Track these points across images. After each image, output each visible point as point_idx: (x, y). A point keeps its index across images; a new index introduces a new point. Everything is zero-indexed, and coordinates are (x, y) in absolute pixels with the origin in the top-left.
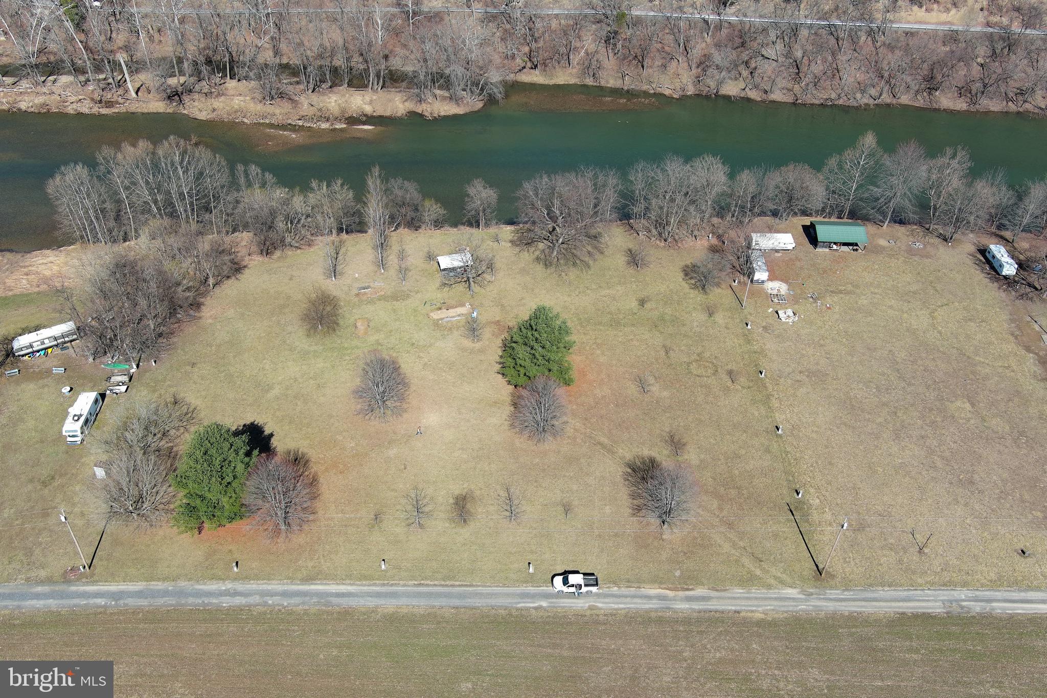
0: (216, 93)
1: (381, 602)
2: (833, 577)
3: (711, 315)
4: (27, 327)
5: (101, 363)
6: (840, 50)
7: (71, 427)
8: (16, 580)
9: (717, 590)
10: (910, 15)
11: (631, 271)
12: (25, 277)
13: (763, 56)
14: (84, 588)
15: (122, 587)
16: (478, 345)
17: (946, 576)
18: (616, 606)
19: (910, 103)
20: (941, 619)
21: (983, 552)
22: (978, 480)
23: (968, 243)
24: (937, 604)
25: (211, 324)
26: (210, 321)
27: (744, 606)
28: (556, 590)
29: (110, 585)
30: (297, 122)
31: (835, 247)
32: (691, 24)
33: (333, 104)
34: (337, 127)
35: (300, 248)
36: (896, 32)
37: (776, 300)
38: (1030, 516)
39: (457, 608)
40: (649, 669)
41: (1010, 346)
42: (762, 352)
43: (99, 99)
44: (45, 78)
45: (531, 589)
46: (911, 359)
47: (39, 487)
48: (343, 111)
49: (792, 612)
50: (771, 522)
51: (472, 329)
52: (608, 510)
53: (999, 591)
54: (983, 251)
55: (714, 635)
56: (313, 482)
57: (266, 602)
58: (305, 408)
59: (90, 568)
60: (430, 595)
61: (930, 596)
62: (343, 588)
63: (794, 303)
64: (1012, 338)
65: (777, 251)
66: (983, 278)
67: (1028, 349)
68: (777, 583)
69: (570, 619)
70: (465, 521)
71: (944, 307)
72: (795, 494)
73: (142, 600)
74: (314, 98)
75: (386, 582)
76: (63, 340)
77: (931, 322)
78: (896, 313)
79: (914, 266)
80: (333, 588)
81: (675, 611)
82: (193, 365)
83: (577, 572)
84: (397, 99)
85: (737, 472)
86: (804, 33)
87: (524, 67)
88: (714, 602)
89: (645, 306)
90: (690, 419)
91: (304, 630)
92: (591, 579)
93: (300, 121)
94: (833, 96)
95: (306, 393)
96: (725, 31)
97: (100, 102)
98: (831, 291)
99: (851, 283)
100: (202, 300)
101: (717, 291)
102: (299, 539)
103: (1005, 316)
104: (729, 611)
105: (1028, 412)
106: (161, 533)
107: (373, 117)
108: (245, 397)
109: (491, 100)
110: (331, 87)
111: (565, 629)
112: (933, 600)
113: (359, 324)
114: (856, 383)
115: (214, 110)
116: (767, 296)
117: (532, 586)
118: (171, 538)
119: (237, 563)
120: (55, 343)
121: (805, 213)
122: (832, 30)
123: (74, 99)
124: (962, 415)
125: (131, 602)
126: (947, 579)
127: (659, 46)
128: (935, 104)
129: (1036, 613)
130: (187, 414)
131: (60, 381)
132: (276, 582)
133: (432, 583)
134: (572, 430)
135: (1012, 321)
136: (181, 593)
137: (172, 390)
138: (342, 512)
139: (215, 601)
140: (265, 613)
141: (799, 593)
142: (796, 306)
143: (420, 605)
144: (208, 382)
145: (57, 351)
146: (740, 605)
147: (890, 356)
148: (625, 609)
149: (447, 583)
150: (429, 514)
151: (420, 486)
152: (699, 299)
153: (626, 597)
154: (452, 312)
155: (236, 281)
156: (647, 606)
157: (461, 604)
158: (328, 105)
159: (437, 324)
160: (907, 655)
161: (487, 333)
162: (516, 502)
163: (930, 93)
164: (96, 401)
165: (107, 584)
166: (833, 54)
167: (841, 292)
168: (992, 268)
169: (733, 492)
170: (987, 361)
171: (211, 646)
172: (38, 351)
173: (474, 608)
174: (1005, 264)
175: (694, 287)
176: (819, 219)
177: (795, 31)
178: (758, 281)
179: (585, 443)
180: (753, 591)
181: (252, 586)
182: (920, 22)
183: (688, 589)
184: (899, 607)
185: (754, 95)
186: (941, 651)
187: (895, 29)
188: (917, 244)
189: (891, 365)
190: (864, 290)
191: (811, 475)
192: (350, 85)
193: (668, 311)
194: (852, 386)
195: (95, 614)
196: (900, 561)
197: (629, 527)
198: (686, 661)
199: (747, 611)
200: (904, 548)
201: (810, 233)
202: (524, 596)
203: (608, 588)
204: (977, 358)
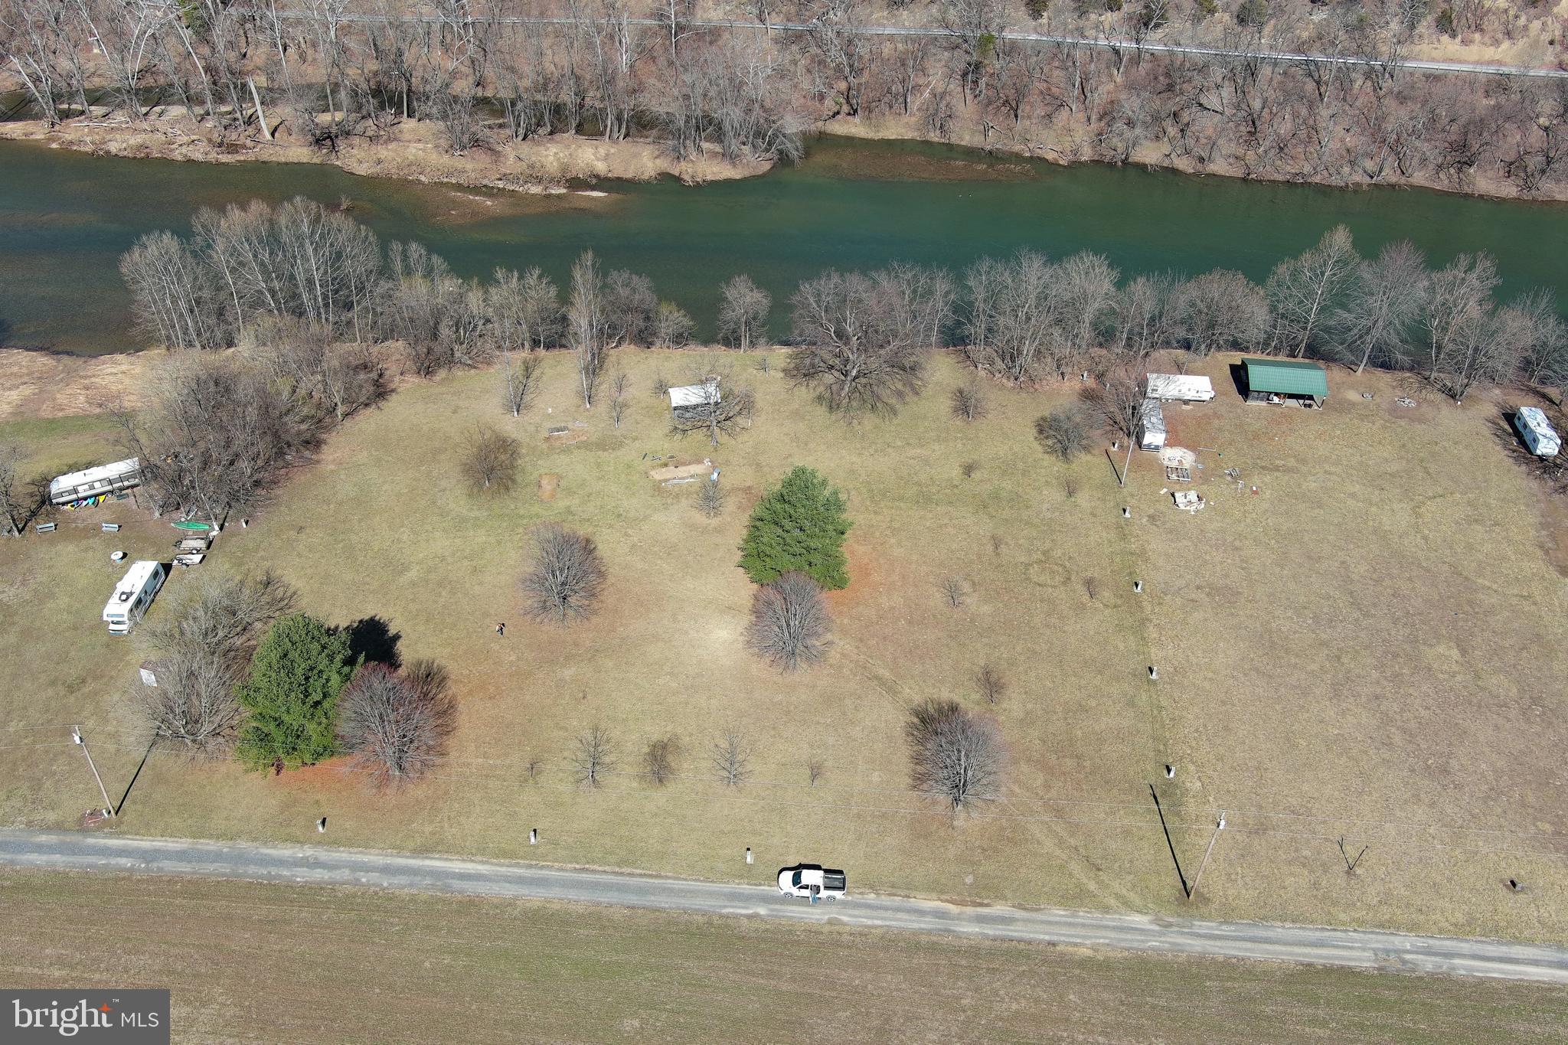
0: (385, 137)
1: (524, 891)
2: (1207, 901)
3: (1071, 493)
4: (76, 463)
5: (171, 520)
6: (1322, 100)
7: (116, 609)
8: (13, 824)
9: (1025, 909)
10: (1436, 49)
11: (958, 423)
12: (83, 392)
13: (1201, 105)
14: (106, 841)
15: (159, 844)
16: (715, 522)
17: (1385, 913)
18: (869, 922)
19: (1427, 184)
20: (1368, 977)
21: (1449, 880)
22: (1457, 767)
23: (1488, 402)
24: (1366, 954)
25: (332, 471)
26: (332, 467)
27: (1064, 935)
28: (782, 893)
29: (142, 840)
30: (496, 182)
31: (1276, 400)
32: (1093, 53)
33: (551, 158)
34: (553, 192)
35: (475, 368)
36: (1412, 75)
37: (1174, 477)
38: (1532, 830)
39: (633, 908)
40: (908, 1019)
41: (1535, 565)
42: (1142, 554)
43: (219, 140)
44: (148, 108)
45: (746, 888)
46: (1374, 576)
47: (62, 693)
48: (565, 168)
49: (1137, 949)
50: (1122, 812)
51: (710, 497)
52: (876, 777)
53: (1467, 941)
54: (1511, 417)
55: (1012, 976)
56: (447, 712)
57: (358, 880)
58: (452, 600)
59: (116, 813)
60: (595, 886)
61: (1356, 941)
62: (470, 867)
63: (1201, 481)
64: (1539, 553)
65: (1186, 402)
66: (1505, 458)
68: (1120, 905)
69: (798, 936)
70: (660, 781)
71: (1438, 500)
72: (1165, 772)
73: (183, 864)
74: (526, 149)
75: (534, 863)
76: (121, 484)
77: (1413, 521)
78: (1360, 504)
79: (1397, 435)
80: (457, 866)
81: (957, 936)
82: (301, 529)
83: (817, 867)
84: (645, 154)
85: (1079, 733)
86: (1266, 71)
87: (838, 113)
88: (1019, 926)
89: (973, 475)
90: (1019, 648)
91: (407, 924)
92: (836, 878)
93: (500, 182)
94: (1307, 169)
95: (455, 579)
96: (1144, 67)
97: (220, 145)
98: (1262, 467)
99: (1295, 457)
100: (324, 436)
101: (1084, 457)
102: (418, 791)
103: (1532, 518)
104: (1040, 942)
105: (1550, 669)
106: (223, 769)
107: (607, 179)
108: (368, 579)
109: (783, 160)
110: (551, 133)
111: (788, 950)
112: (1359, 948)
113: (544, 482)
114: (1282, 608)
115: (379, 162)
116: (1161, 470)
117: (748, 884)
118: (237, 778)
119: (323, 823)
120: (109, 488)
121: (1236, 345)
122: (1311, 70)
123: (185, 139)
124: (1445, 667)
125: (168, 866)
126: (1387, 917)
127: (1043, 86)
128: (1466, 187)
129: (1521, 980)
130: (282, 599)
131: (111, 542)
132: (377, 851)
133: (600, 869)
134: (838, 656)
135: (1544, 526)
136: (241, 859)
137: (267, 564)
138: (485, 756)
139: (286, 873)
140: (354, 896)
141: (1151, 922)
142: (1205, 487)
143: (579, 900)
144: (317, 555)
145: (112, 500)
146: (1057, 934)
147: (1342, 571)
148: (882, 927)
149: (623, 870)
150: (611, 767)
151: (603, 726)
152: (1056, 469)
153: (886, 909)
154: (683, 471)
155: (377, 412)
156: (916, 926)
157: (640, 903)
158: (543, 159)
159: (658, 488)
160: (1307, 1029)
161: (730, 505)
162: (740, 757)
163: (1460, 170)
164: (156, 574)
165: (138, 837)
166: (1311, 107)
167: (1277, 469)
168: (1522, 442)
169: (1069, 763)
170: (1495, 586)
171: (273, 937)
172: (85, 499)
173: (657, 910)
174: (1540, 437)
175: (1051, 451)
176: (1258, 356)
177: (1251, 69)
178: (1149, 445)
179: (855, 675)
180: (1081, 914)
181: (342, 855)
182: (1452, 61)
183: (981, 905)
184: (1305, 955)
185: (1184, 164)
186: (1362, 1026)
187: (1411, 70)
188: (1407, 401)
189: (1342, 583)
190: (1314, 467)
191: (1194, 744)
192: (579, 130)
193: (1007, 485)
194: (1276, 614)
195: (117, 880)
196: (1316, 885)
197: (904, 805)
198: (964, 1011)
199: (1068, 944)
200: (1323, 865)
201: (1240, 376)
202: (734, 897)
203: (860, 893)
204: (1480, 581)
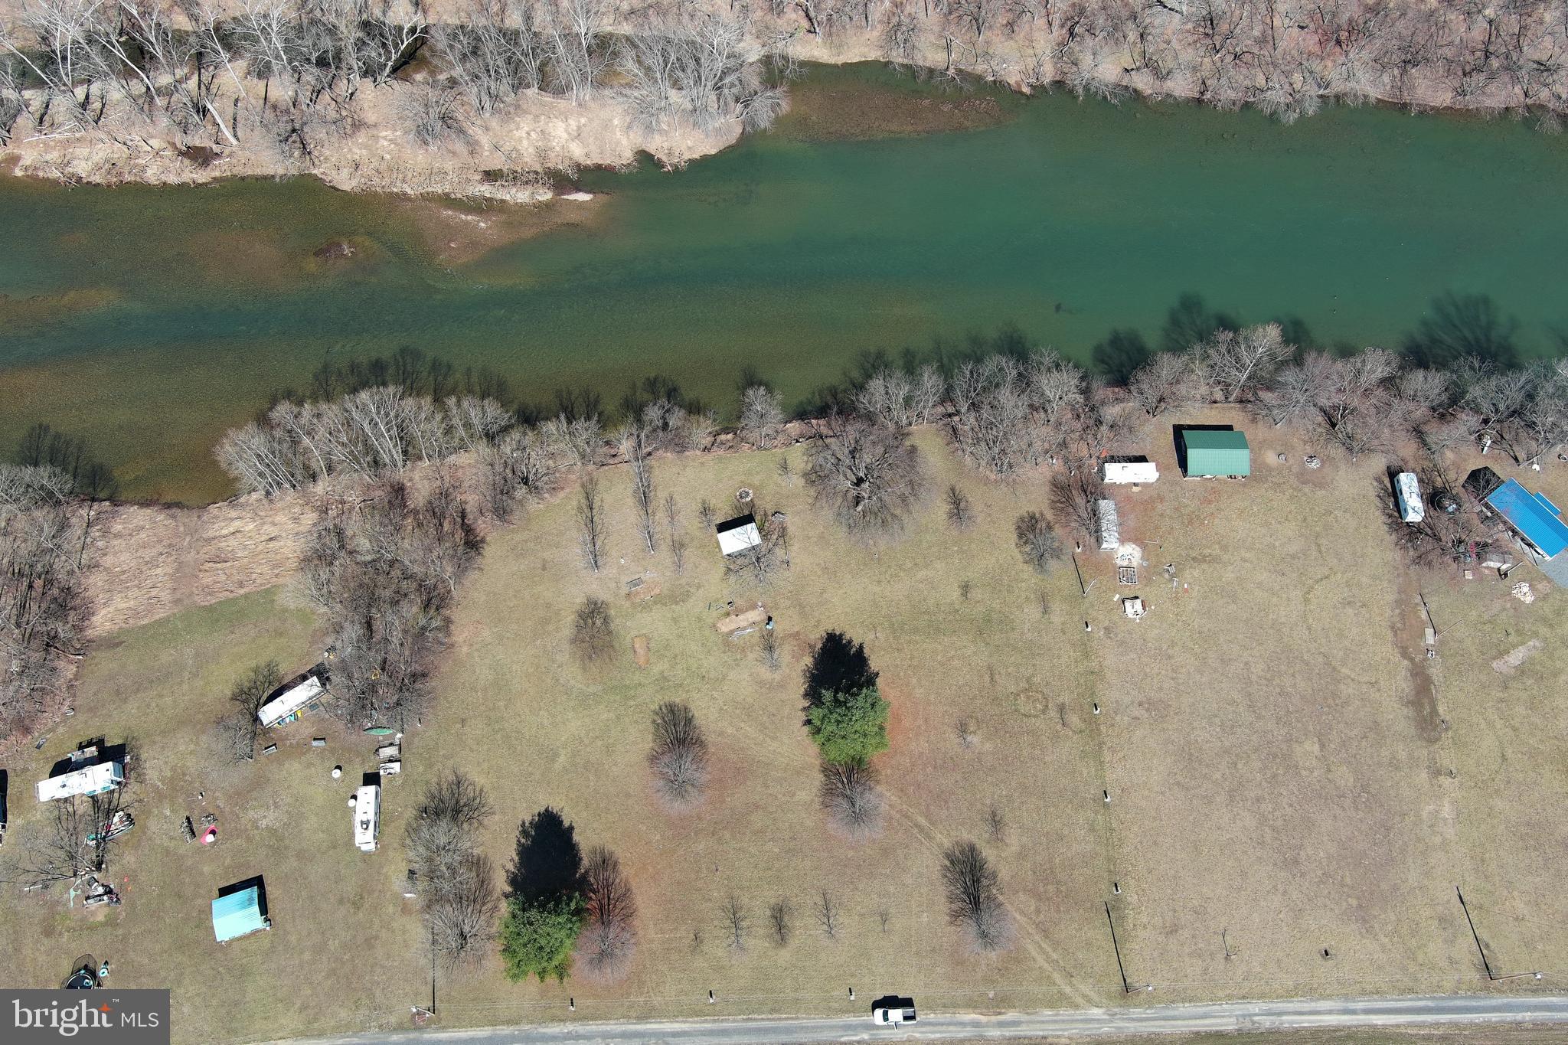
0: (349, 122)
2: (1138, 992)
5: (362, 728)
7: (365, 840)
9: (1027, 1013)
11: (953, 532)
14: (436, 1035)
16: (777, 676)
17: (1246, 987)
18: (932, 1036)
20: (1230, 1038)
22: (1304, 857)
24: (1232, 1020)
25: (467, 654)
26: (466, 650)
27: (1051, 1030)
29: (460, 1031)
30: (482, 188)
33: (525, 141)
34: (541, 198)
37: (1125, 581)
38: (1345, 906)
41: (1385, 650)
43: (184, 148)
45: (852, 1019)
47: (352, 910)
49: (1096, 1035)
50: (1086, 928)
51: (769, 647)
53: (1292, 1002)
54: (1393, 474)
56: (626, 895)
58: (599, 784)
59: (434, 1012)
60: (759, 1031)
61: (1225, 1011)
62: (677, 1026)
63: (1145, 582)
64: (1390, 634)
65: (1135, 485)
66: (1382, 524)
67: (1405, 654)
68: (1085, 1002)
70: (783, 939)
71: (1324, 582)
72: (1114, 888)
74: (497, 129)
75: (716, 1018)
77: (1303, 609)
78: (1265, 595)
79: (1301, 506)
81: (987, 1039)
82: (463, 722)
85: (1057, 860)
87: (798, 30)
88: (1024, 1027)
89: (969, 597)
90: (1014, 784)
93: (485, 188)
94: (1260, 81)
95: (595, 760)
97: (188, 155)
98: (1193, 559)
99: (1219, 543)
100: (448, 612)
101: (1057, 565)
102: (625, 967)
103: (1391, 596)
104: (1037, 1037)
105: (1379, 755)
107: (587, 170)
108: (530, 769)
110: (514, 93)
112: (1228, 1015)
113: (637, 646)
114: (1199, 718)
115: (357, 167)
116: (1115, 571)
117: (854, 1017)
119: (572, 1002)
124: (1308, 764)
126: (1246, 990)
128: (1405, 94)
129: (1320, 1026)
131: (325, 758)
132: (614, 1022)
133: (760, 1017)
134: (887, 807)
135: (1398, 603)
137: (450, 762)
138: (662, 931)
141: (1104, 1014)
142: (1148, 592)
144: (485, 747)
145: (307, 712)
146: (1047, 1030)
147: (1245, 672)
148: (941, 1038)
149: (774, 1016)
150: (748, 930)
151: (737, 892)
152: (1033, 581)
153: (942, 1024)
154: (742, 620)
156: (961, 1035)
158: (518, 144)
159: (727, 642)
161: (785, 653)
162: (833, 912)
165: (456, 1029)
167: (1204, 559)
168: (1397, 505)
169: (1052, 889)
170: (1353, 675)
174: (1410, 511)
175: (1029, 559)
179: (902, 825)
180: (1062, 1012)
181: (592, 1027)
183: (1000, 1014)
184: (1195, 1026)
188: (1314, 461)
190: (1233, 554)
191: (1133, 861)
193: (996, 604)
194: (1195, 724)
196: (1205, 971)
197: (946, 939)
199: (1053, 1036)
200: (1212, 954)
201: (1180, 443)
202: (848, 1028)
203: (926, 1014)
204: (1343, 670)
